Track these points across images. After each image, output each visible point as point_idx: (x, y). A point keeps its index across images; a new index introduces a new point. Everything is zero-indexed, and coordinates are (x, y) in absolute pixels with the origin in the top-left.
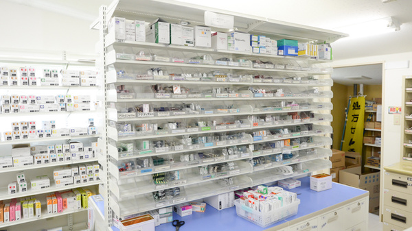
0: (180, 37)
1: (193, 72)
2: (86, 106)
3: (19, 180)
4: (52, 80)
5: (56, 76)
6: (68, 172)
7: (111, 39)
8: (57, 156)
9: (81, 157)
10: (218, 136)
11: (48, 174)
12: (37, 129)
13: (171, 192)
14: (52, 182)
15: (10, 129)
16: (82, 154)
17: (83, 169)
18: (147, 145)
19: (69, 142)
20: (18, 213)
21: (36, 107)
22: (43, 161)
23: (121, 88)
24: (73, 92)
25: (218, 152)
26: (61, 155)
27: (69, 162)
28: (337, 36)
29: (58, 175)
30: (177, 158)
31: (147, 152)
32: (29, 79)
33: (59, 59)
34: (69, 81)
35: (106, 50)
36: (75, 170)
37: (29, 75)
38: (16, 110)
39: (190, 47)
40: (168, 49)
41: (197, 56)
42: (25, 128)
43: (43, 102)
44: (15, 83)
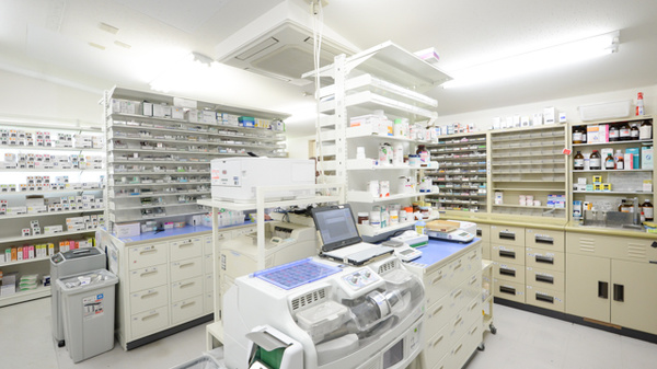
0: (160, 112)
1: (173, 134)
2: (97, 164)
3: (32, 225)
4: (66, 142)
5: (70, 139)
6: (80, 219)
7: (110, 112)
8: (70, 206)
9: (93, 207)
10: (194, 177)
11: (61, 220)
12: (51, 182)
13: (155, 210)
14: (65, 229)
15: (25, 182)
16: (93, 204)
17: (94, 217)
18: (137, 179)
19: (80, 194)
20: (31, 253)
21: (50, 164)
22: (56, 209)
23: (117, 142)
24: (85, 153)
25: (194, 187)
26: (74, 205)
27: (81, 211)
28: (286, 116)
29: (70, 222)
30: (161, 189)
31: (136, 182)
32: (43, 141)
33: (73, 125)
34: (82, 143)
35: (108, 118)
36: (88, 217)
37: (44, 138)
38: (31, 166)
39: (168, 118)
40: (151, 119)
41: (175, 124)
42: (39, 181)
43: (57, 161)
44: (31, 144)
